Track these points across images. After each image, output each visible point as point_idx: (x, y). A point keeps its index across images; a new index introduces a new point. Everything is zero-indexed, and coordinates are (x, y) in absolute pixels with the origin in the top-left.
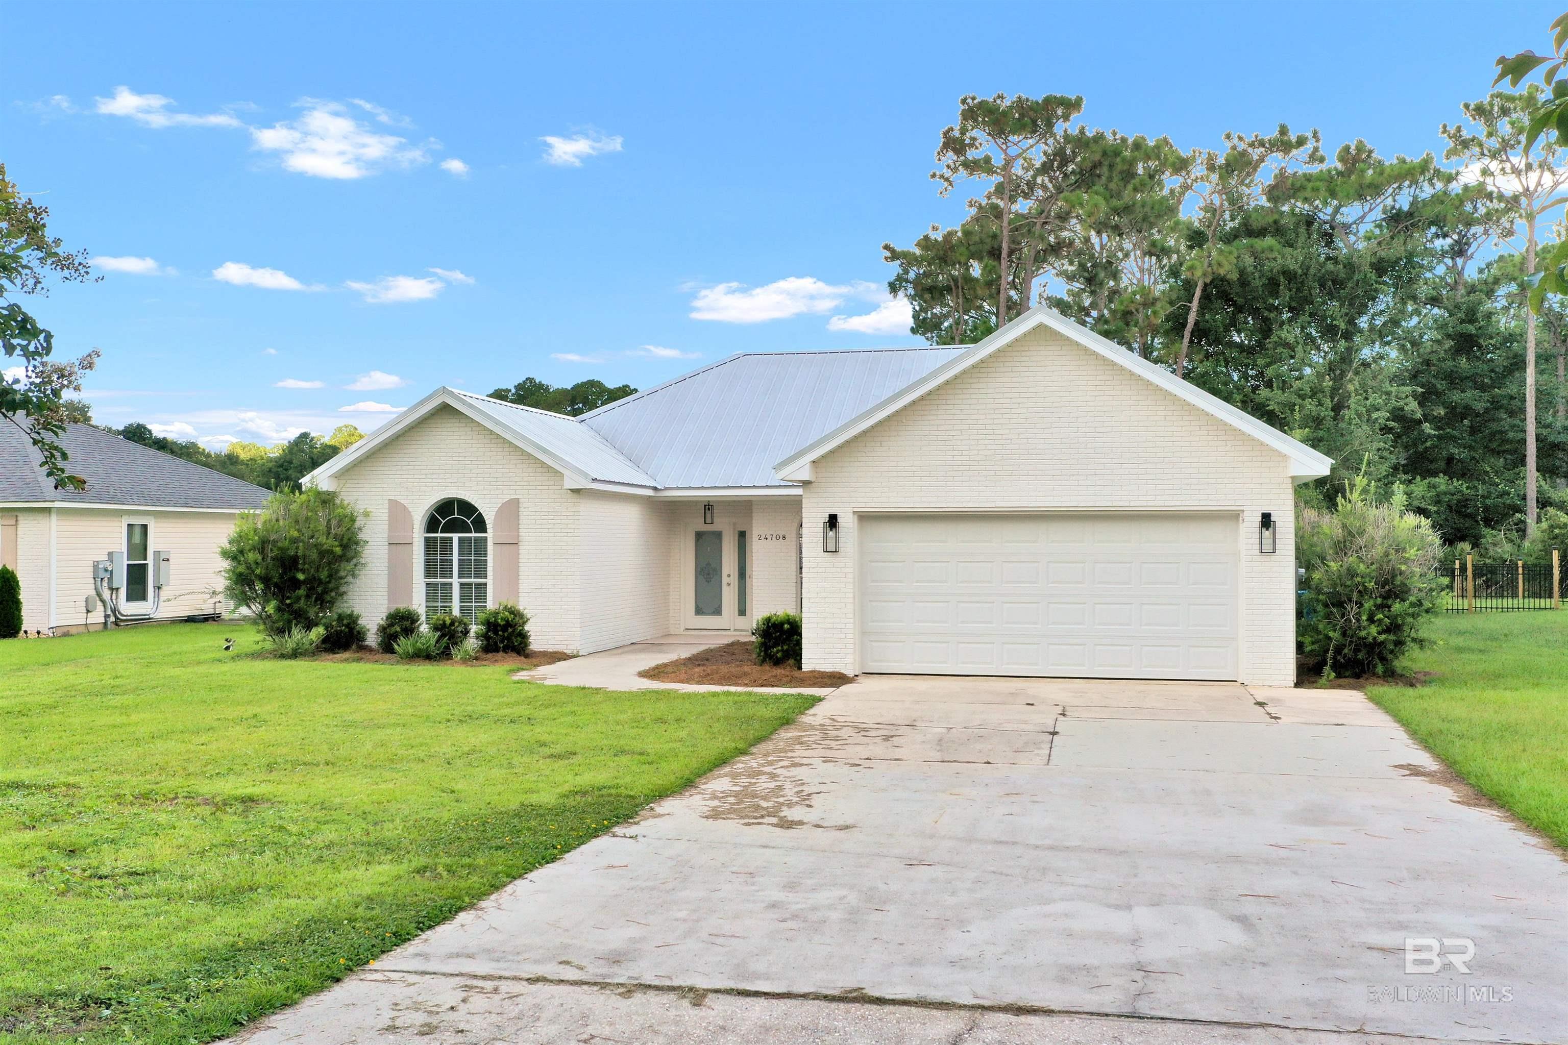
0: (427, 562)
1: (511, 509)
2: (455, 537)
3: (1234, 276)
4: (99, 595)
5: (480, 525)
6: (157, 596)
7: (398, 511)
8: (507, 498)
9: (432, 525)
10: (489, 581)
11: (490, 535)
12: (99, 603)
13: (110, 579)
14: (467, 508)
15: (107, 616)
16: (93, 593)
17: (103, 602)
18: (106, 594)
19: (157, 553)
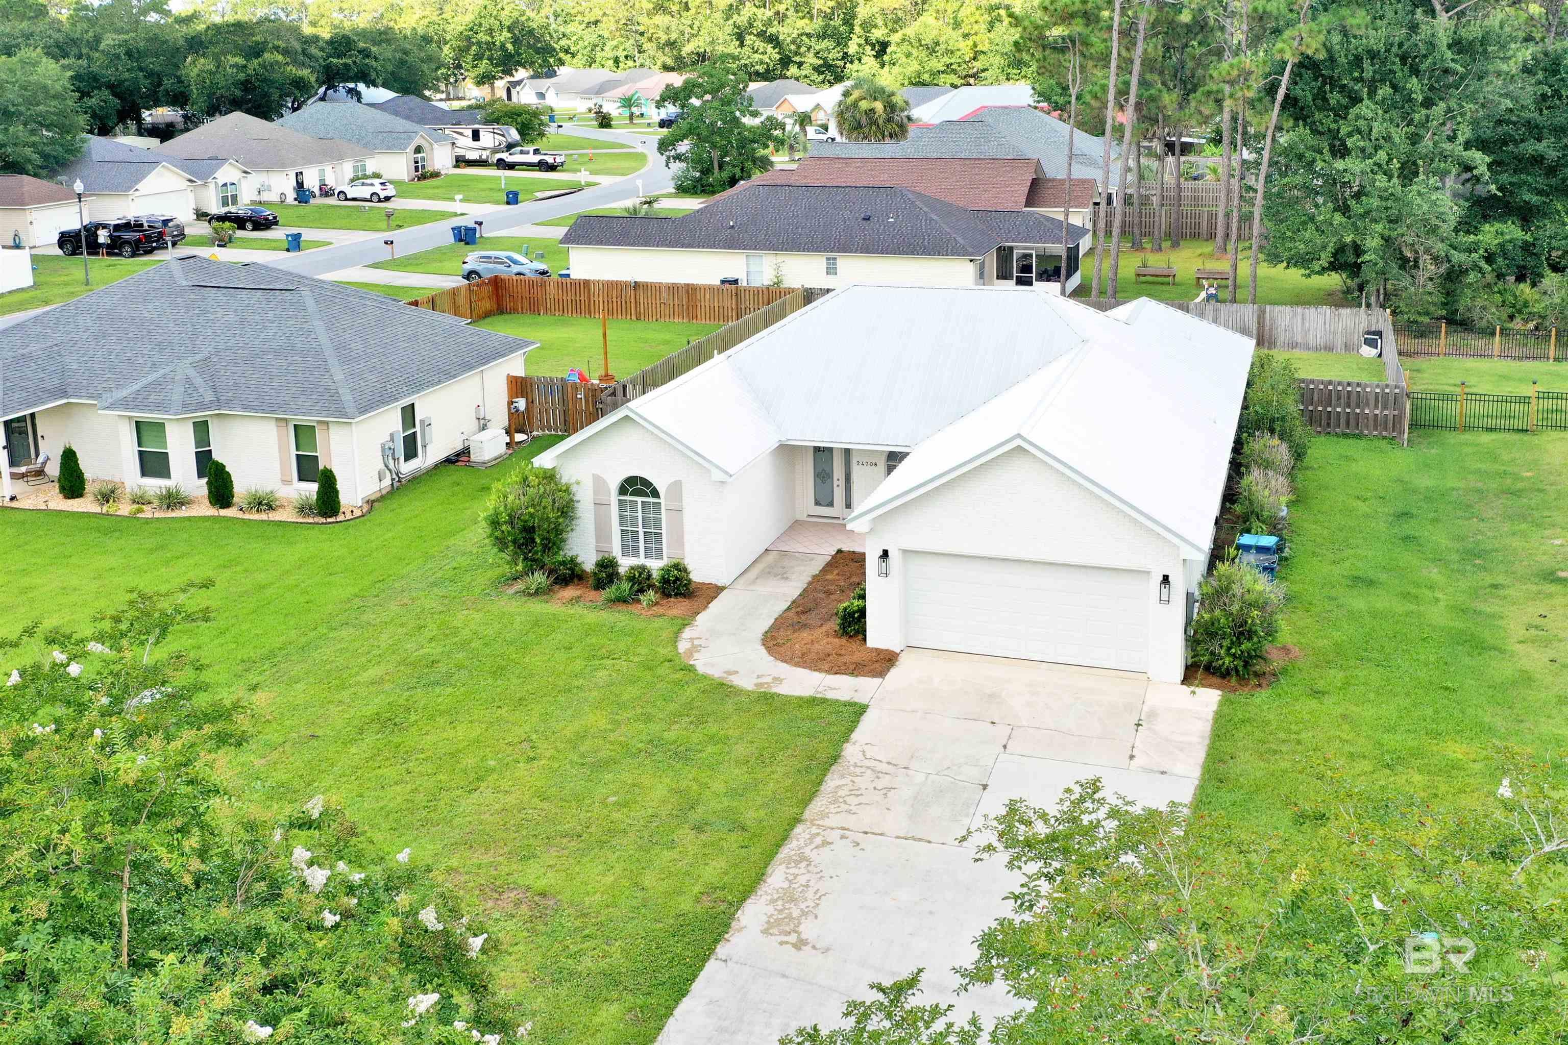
0: (621, 516)
1: (676, 487)
2: (639, 500)
3: (1322, 55)
4: (387, 466)
5: (655, 493)
6: (425, 451)
7: (599, 482)
8: (673, 480)
9: (623, 490)
10: (664, 532)
11: (662, 500)
12: (388, 472)
13: (393, 454)
14: (646, 483)
15: (393, 479)
16: (382, 466)
17: (390, 471)
18: (391, 466)
19: (422, 421)
